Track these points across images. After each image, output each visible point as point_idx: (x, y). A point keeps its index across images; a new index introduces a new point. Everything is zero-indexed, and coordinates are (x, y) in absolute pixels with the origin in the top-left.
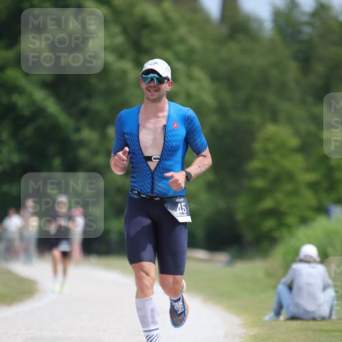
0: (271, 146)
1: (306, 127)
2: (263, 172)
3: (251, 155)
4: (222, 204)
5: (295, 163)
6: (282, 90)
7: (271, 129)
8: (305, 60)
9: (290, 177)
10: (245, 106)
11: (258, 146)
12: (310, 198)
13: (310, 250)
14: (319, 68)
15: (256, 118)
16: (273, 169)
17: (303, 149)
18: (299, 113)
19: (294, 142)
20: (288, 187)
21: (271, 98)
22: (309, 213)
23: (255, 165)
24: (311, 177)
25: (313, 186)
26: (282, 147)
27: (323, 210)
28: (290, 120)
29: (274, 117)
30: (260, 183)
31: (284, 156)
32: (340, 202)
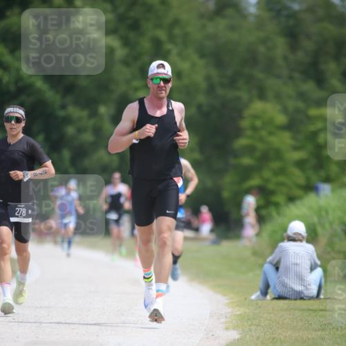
0: (258, 123)
1: (292, 104)
2: (250, 150)
3: (239, 133)
4: (209, 183)
5: (283, 140)
6: (270, 67)
7: (258, 106)
10: (232, 83)
11: (245, 123)
12: (298, 176)
14: (308, 45)
16: (260, 146)
17: (290, 126)
18: (289, 90)
19: (281, 119)
20: (276, 165)
21: (259, 75)
22: (298, 192)
23: (242, 142)
24: (297, 155)
25: (300, 164)
26: (269, 122)
27: (310, 188)
28: (278, 97)
29: (262, 96)
30: (247, 161)
31: (271, 133)
32: (327, 180)
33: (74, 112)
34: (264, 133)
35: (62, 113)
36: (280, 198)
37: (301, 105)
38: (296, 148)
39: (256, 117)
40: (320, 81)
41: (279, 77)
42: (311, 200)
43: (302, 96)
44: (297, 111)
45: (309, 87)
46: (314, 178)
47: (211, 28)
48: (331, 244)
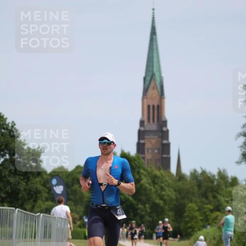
0: (190, 209)
1: (199, 204)
2: (188, 216)
3: (185, 212)
4: (177, 225)
5: (197, 214)
6: (193, 194)
7: (190, 205)
8: (199, 186)
9: (195, 217)
10: (183, 198)
11: (187, 209)
12: (201, 224)
13: (202, 237)
14: (203, 188)
15: (187, 202)
16: (191, 215)
17: (199, 210)
18: (198, 200)
19: (196, 208)
20: (195, 220)
21: (190, 196)
22: (201, 228)
23: (186, 214)
24: (201, 218)
25: (202, 220)
26: (193, 209)
27: (204, 227)
28: (195, 202)
29: (191, 202)
30: (187, 219)
31: (194, 212)
32: (209, 224)
33: (140, 206)
34: (192, 212)
35: (137, 207)
36: (195, 229)
37: (202, 204)
38: (201, 216)
39: (189, 207)
40: (207, 198)
41: (195, 197)
42: (204, 230)
43: (202, 202)
44: (201, 206)
45: (204, 199)
46: (205, 224)
47: (178, 184)
48: (210, 241)
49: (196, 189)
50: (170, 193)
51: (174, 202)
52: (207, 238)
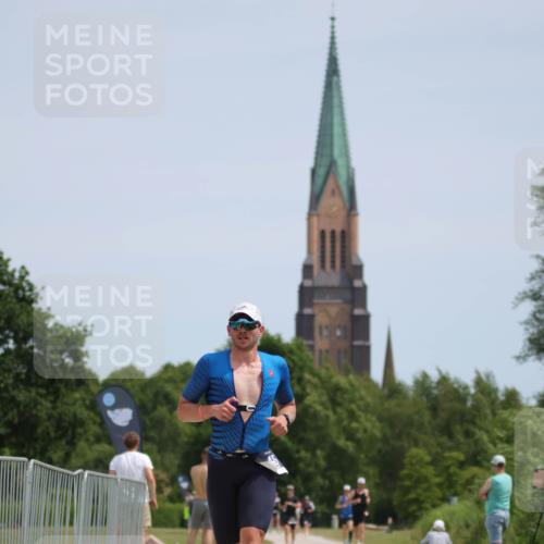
0: (414, 461)
1: (434, 450)
2: (409, 477)
3: (402, 467)
4: (385, 496)
5: (429, 471)
6: (420, 427)
7: (414, 451)
9: (426, 479)
10: (399, 436)
11: (406, 461)
12: (438, 493)
13: (440, 523)
14: (443, 415)
15: (406, 445)
16: (416, 475)
17: (433, 463)
18: (432, 441)
19: (428, 458)
20: (425, 485)
21: (414, 432)
22: (438, 502)
23: (404, 472)
24: (437, 480)
25: (439, 485)
26: (421, 461)
27: (445, 500)
28: (426, 445)
29: (416, 444)
30: (407, 483)
31: (422, 467)
32: (455, 494)
33: (303, 454)
34: (418, 467)
35: (297, 456)
36: (428, 505)
37: (439, 450)
38: (436, 476)
39: (414, 457)
40: (451, 436)
41: (426, 433)
42: (446, 507)
43: (439, 445)
44: (437, 453)
45: (444, 439)
46: (447, 493)
47: (387, 405)
48: (458, 532)
49: (427, 416)
50: (368, 425)
51: (379, 445)
52: (451, 524)
